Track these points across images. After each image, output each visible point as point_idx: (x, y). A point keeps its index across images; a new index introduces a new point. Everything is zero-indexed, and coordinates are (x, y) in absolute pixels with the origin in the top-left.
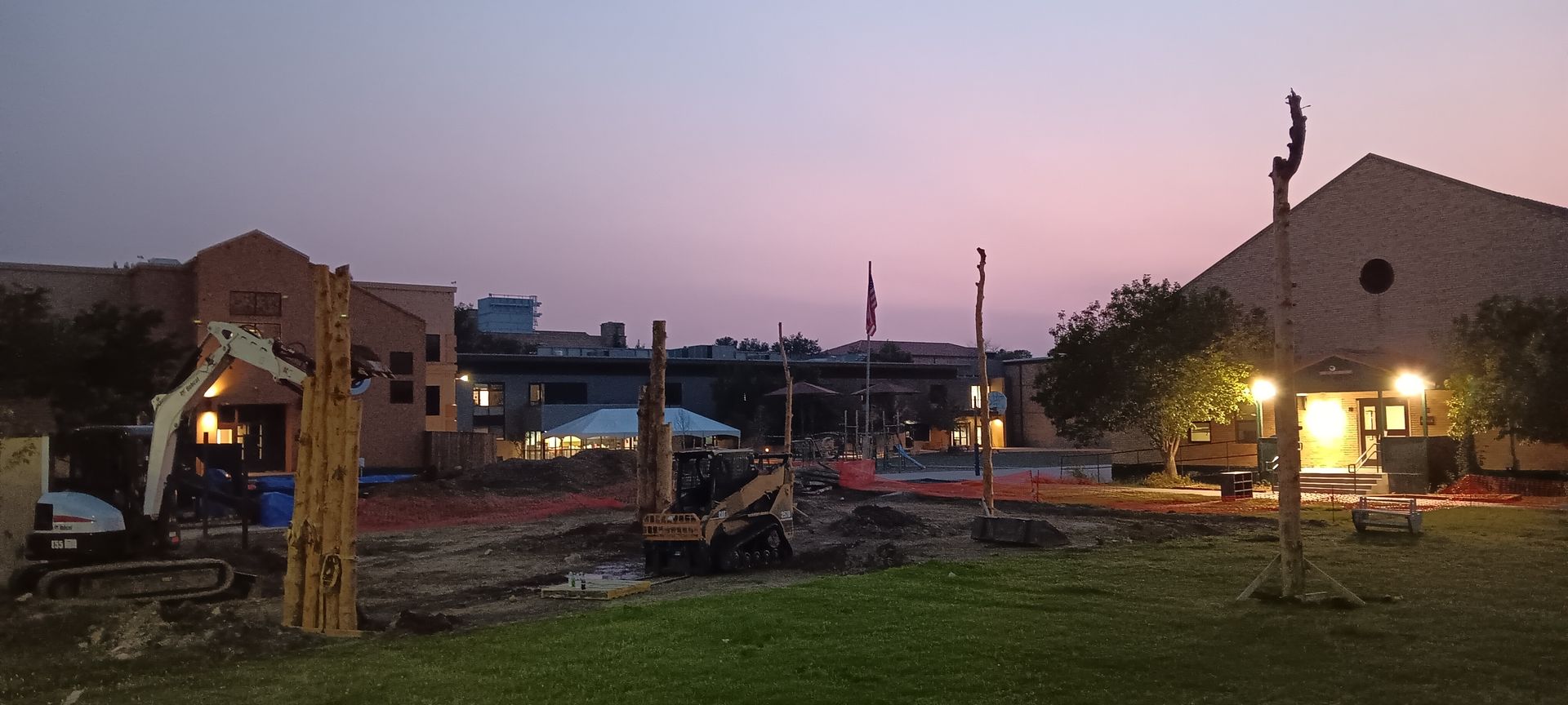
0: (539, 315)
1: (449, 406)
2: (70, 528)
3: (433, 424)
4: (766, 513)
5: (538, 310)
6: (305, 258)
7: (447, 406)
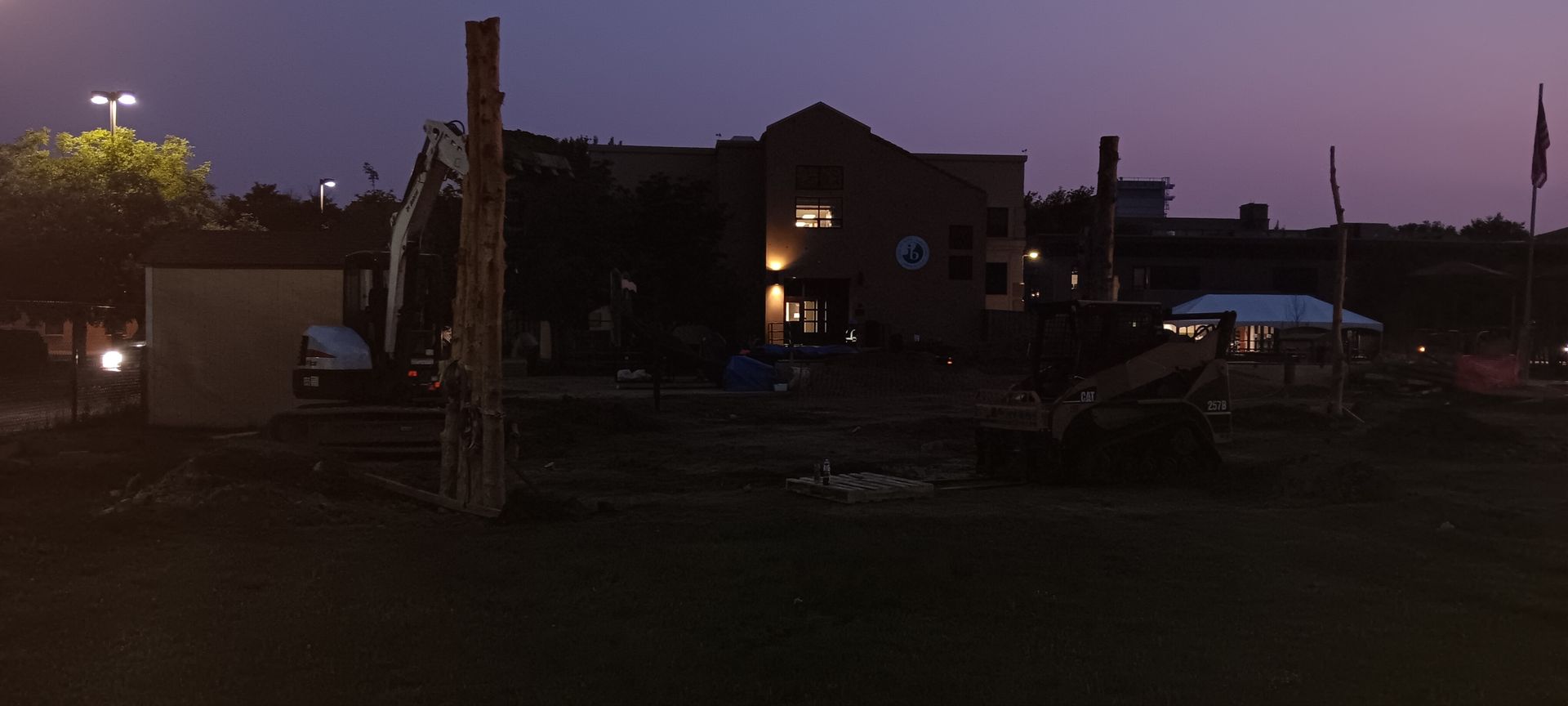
0: (1171, 199)
1: (1016, 285)
2: (315, 364)
3: (995, 303)
4: (1175, 400)
5: (1170, 192)
6: (866, 129)
7: (1014, 284)
